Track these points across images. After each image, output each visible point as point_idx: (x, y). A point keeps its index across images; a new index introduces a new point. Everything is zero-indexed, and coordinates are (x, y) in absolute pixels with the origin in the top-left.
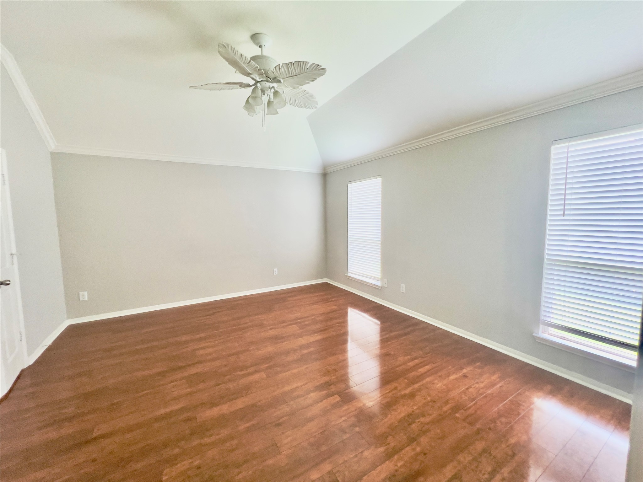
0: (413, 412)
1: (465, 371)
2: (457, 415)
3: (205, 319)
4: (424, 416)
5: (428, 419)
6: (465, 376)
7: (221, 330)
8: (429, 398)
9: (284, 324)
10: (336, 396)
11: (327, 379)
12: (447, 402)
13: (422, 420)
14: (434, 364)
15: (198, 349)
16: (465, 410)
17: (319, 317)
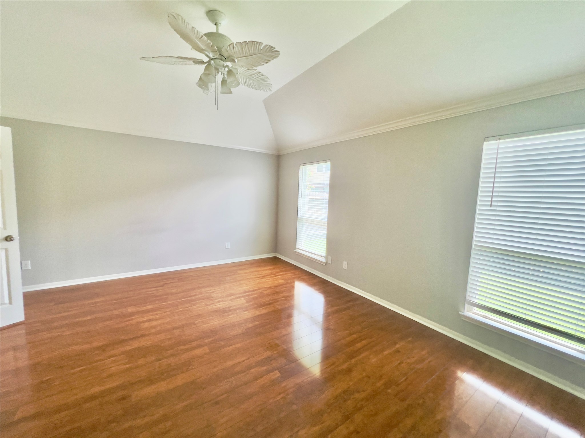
0: (349, 388)
1: (397, 346)
2: (390, 391)
3: (154, 290)
4: (358, 392)
5: (362, 395)
6: (398, 351)
7: (169, 302)
8: (364, 374)
9: (232, 297)
10: (276, 371)
11: (269, 353)
12: (380, 378)
13: (357, 396)
14: (370, 339)
15: (143, 322)
16: (397, 386)
17: (266, 290)
